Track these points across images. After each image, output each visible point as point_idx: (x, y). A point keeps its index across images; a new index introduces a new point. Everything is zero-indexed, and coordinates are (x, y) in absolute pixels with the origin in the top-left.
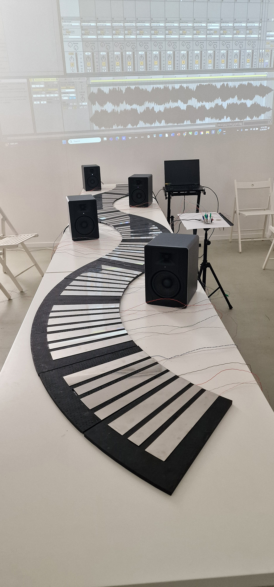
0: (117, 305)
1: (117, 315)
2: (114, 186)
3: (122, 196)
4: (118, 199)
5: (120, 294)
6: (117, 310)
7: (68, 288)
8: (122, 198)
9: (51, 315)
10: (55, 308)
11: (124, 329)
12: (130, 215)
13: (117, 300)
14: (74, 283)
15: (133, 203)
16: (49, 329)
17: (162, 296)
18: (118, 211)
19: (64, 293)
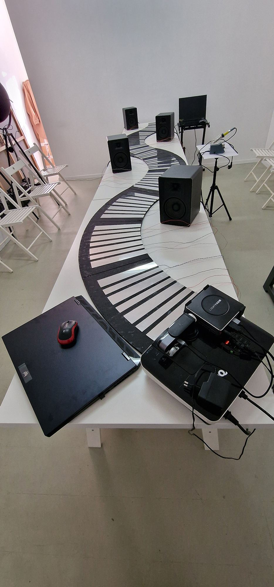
0: (139, 225)
1: (139, 233)
2: (147, 125)
3: (152, 133)
4: (149, 136)
5: (142, 216)
6: (139, 229)
7: (106, 212)
8: (152, 134)
9: (94, 233)
10: (97, 228)
11: (142, 245)
12: (156, 149)
13: (140, 221)
14: (111, 208)
15: (160, 139)
16: (91, 245)
17: (172, 218)
18: (148, 146)
19: (103, 216)
